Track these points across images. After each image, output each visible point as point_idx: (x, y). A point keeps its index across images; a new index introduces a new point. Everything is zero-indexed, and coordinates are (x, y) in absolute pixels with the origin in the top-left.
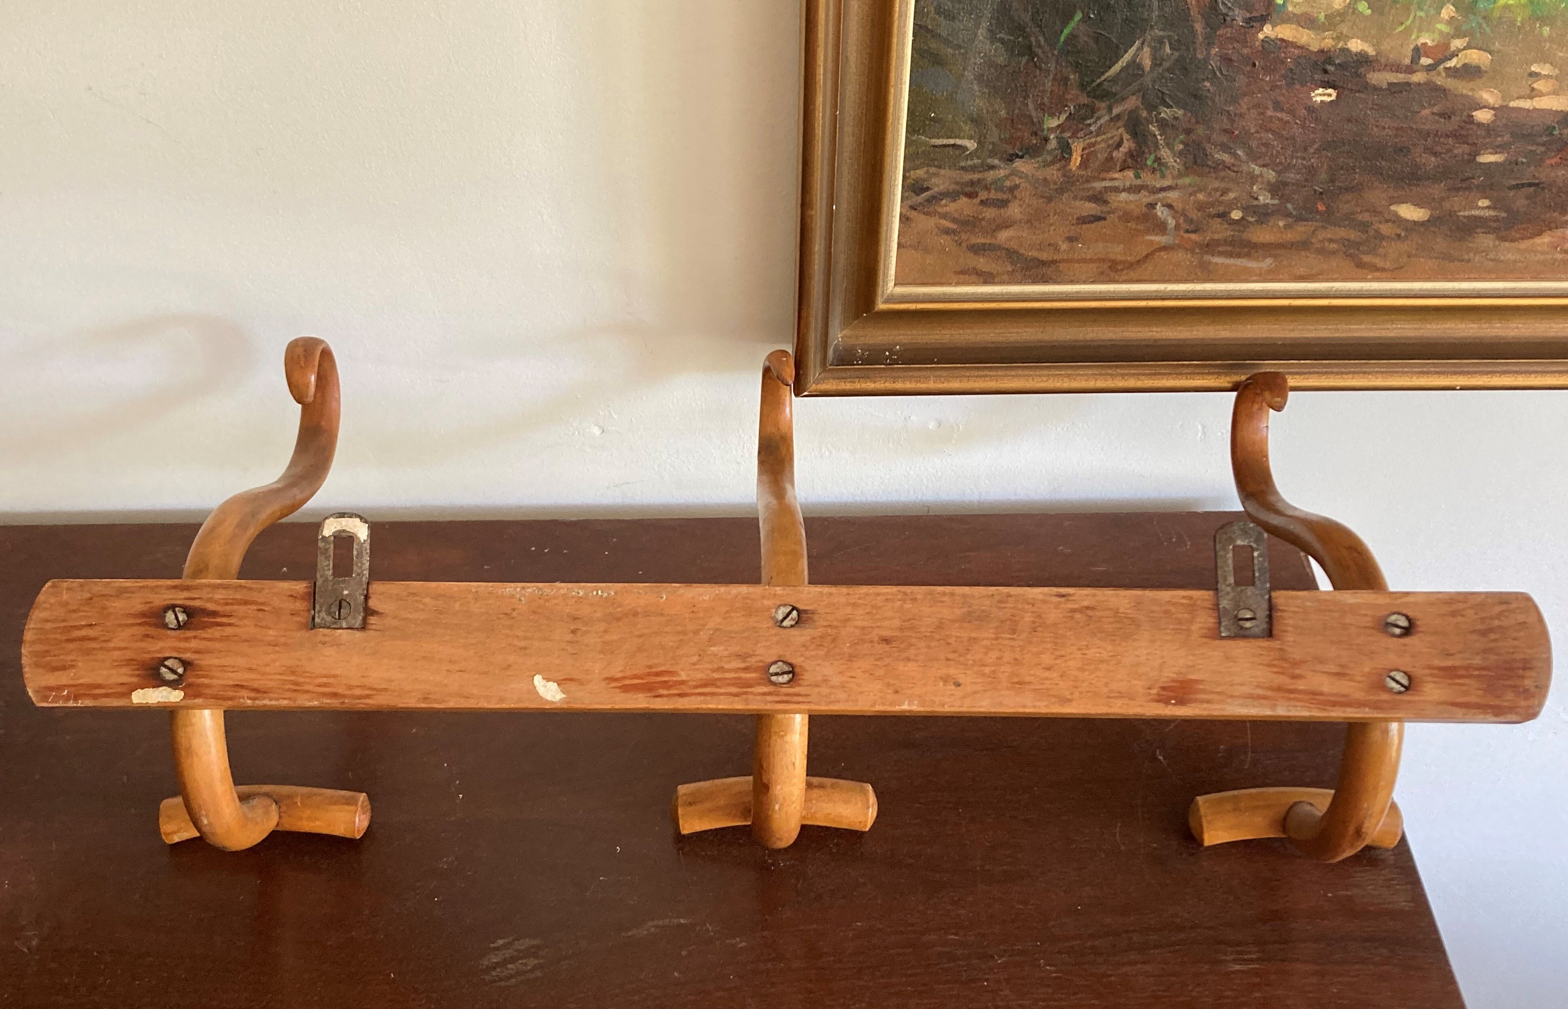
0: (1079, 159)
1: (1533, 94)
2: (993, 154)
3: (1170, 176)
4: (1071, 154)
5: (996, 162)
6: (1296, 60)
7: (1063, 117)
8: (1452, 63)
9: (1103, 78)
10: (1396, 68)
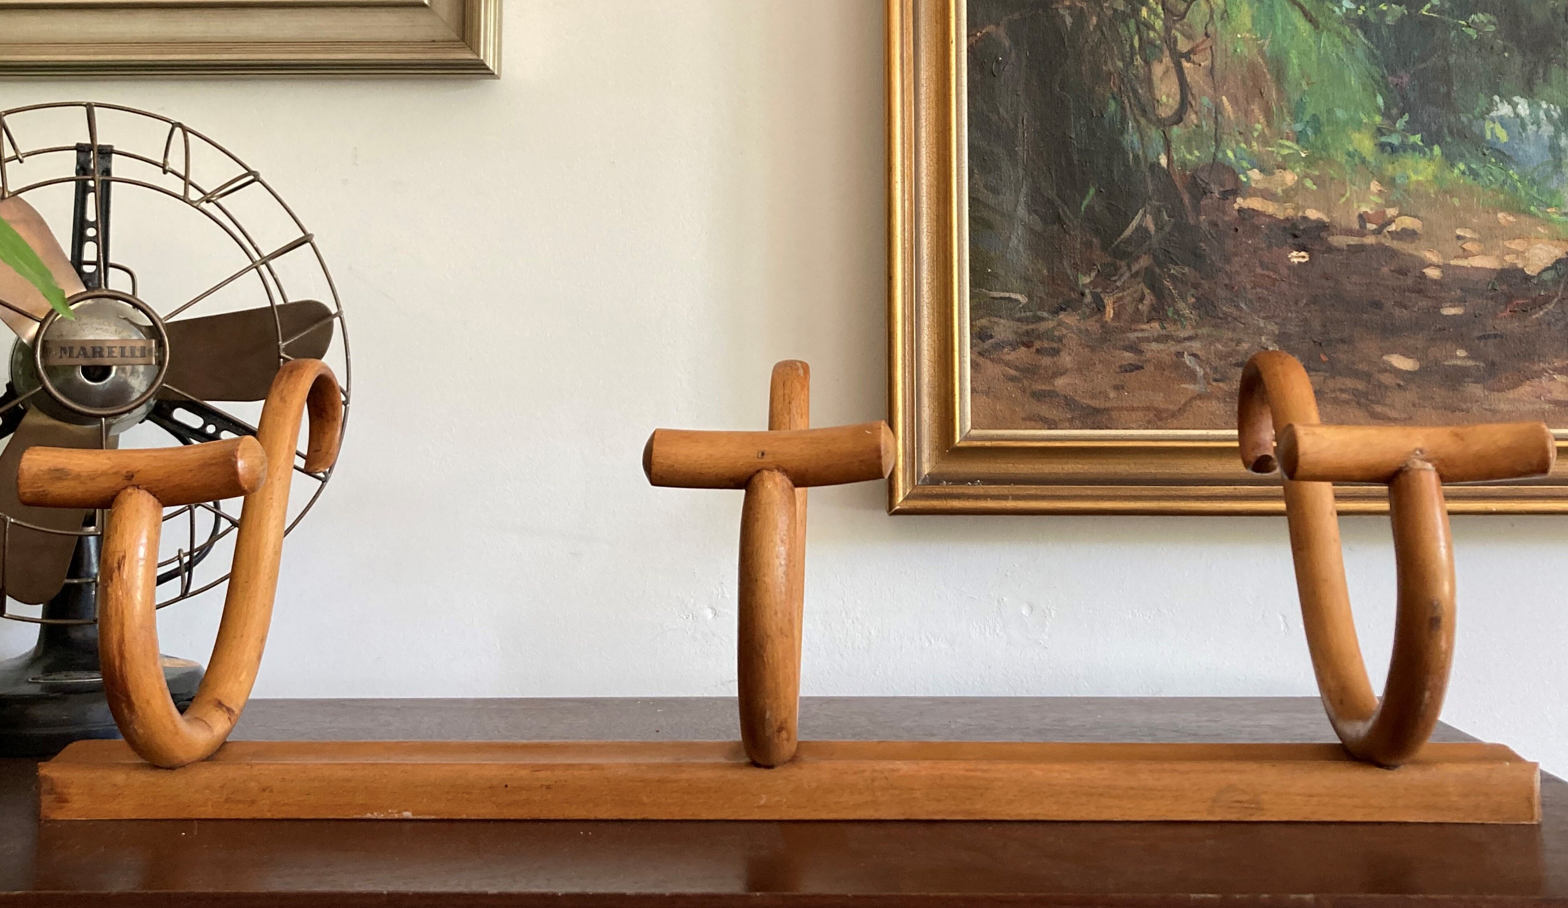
0: (1112, 312)
1: (1466, 254)
2: (1041, 307)
3: (1190, 327)
4: (1104, 307)
5: (1045, 314)
6: (1268, 226)
7: (1093, 274)
8: (1393, 228)
9: (1119, 240)
10: (1349, 232)
